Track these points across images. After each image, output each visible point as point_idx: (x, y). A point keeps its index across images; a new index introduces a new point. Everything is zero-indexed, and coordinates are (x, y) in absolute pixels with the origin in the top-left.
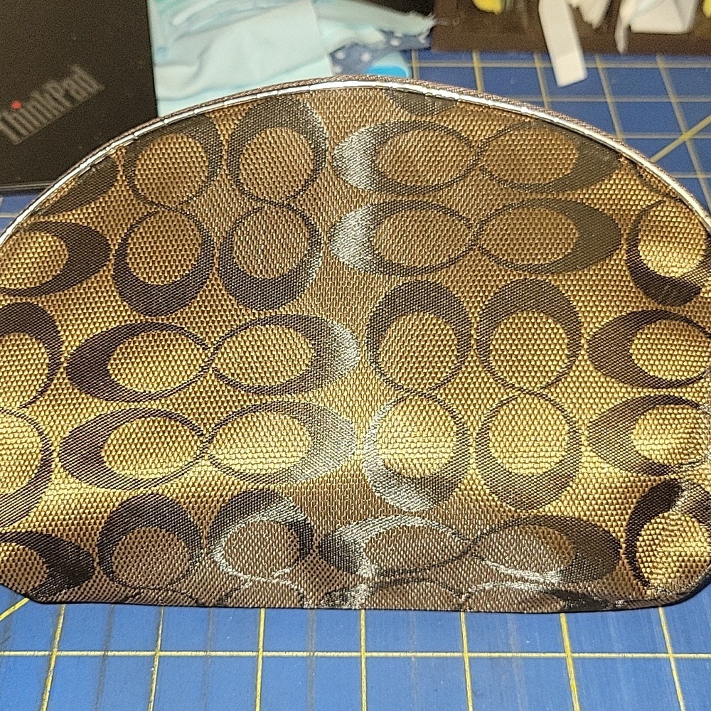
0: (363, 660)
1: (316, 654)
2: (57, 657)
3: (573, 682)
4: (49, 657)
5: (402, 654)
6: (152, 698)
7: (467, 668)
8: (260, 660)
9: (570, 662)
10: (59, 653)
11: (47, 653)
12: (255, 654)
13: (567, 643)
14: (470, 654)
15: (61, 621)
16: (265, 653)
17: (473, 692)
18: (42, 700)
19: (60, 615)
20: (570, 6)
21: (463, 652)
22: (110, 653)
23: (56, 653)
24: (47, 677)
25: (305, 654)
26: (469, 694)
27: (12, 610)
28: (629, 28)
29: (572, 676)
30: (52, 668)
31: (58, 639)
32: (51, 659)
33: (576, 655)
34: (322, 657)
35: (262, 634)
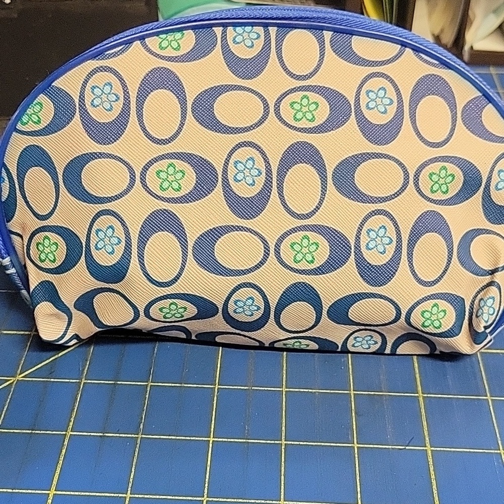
0: (284, 393)
1: (253, 388)
2: (84, 383)
3: (423, 411)
4: (80, 383)
5: (310, 390)
6: (145, 408)
7: (352, 400)
8: (216, 390)
9: (421, 399)
10: (86, 381)
11: (78, 381)
12: (212, 386)
13: (420, 388)
14: (355, 392)
15: (88, 363)
16: (219, 387)
17: (356, 413)
18: (74, 406)
19: (86, 361)
20: (433, 35)
21: (350, 391)
22: (118, 382)
23: (84, 381)
24: (78, 394)
25: (246, 388)
26: (353, 414)
27: (56, 356)
28: (472, 47)
29: (423, 407)
30: (81, 389)
31: (85, 374)
32: (81, 384)
33: (426, 395)
34: (257, 390)
35: (218, 376)
